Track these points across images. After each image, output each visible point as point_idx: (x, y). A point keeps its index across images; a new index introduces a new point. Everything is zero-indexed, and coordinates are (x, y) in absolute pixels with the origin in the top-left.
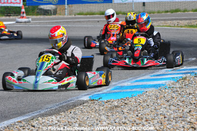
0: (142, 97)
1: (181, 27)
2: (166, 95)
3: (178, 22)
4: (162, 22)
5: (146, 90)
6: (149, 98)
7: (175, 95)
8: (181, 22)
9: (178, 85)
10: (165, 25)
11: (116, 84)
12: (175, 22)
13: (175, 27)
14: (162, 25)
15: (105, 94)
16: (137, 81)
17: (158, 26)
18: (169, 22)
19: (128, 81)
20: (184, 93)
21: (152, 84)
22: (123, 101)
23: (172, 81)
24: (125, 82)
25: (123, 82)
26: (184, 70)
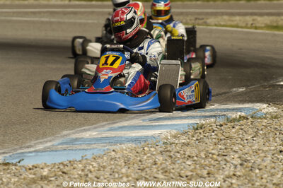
0: (99, 161)
1: (256, 28)
2: (145, 157)
3: (253, 20)
4: (226, 17)
5: (114, 147)
6: (112, 163)
7: (161, 158)
8: (259, 19)
9: (183, 140)
10: (229, 23)
11: (69, 135)
12: (249, 19)
13: (246, 27)
14: (222, 23)
15: (33, 154)
16: (111, 130)
17: (216, 25)
18: (238, 18)
19: (95, 128)
20: (178, 155)
21: (134, 135)
22: (62, 167)
23: (174, 132)
24: (89, 130)
25: (85, 130)
26: (212, 110)
